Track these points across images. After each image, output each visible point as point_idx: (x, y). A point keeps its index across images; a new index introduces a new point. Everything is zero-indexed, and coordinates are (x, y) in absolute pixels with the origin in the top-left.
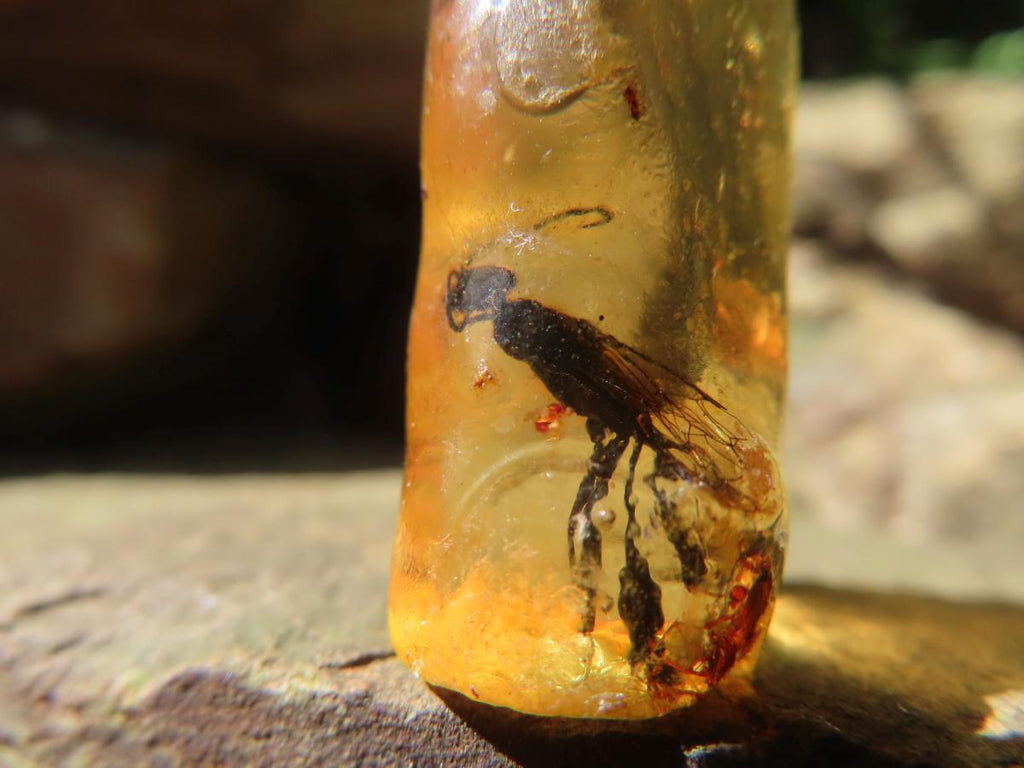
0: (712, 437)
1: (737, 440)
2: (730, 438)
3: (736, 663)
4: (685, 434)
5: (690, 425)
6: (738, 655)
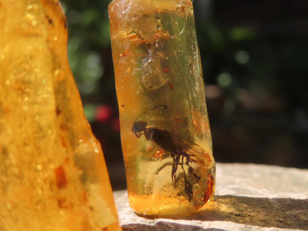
0: (198, 152)
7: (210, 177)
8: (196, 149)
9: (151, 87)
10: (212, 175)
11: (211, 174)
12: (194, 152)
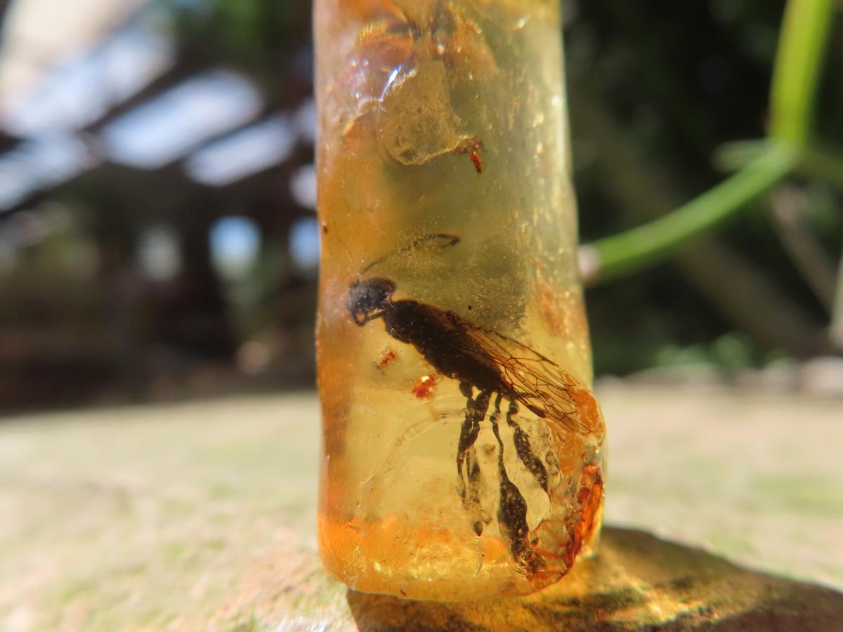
0: (552, 385)
1: (570, 386)
2: (564, 385)
3: (582, 549)
4: (534, 385)
5: (537, 379)
6: (583, 542)
7: (589, 474)
8: (547, 374)
9: (408, 154)
10: (598, 469)
11: (592, 464)
12: (539, 382)
